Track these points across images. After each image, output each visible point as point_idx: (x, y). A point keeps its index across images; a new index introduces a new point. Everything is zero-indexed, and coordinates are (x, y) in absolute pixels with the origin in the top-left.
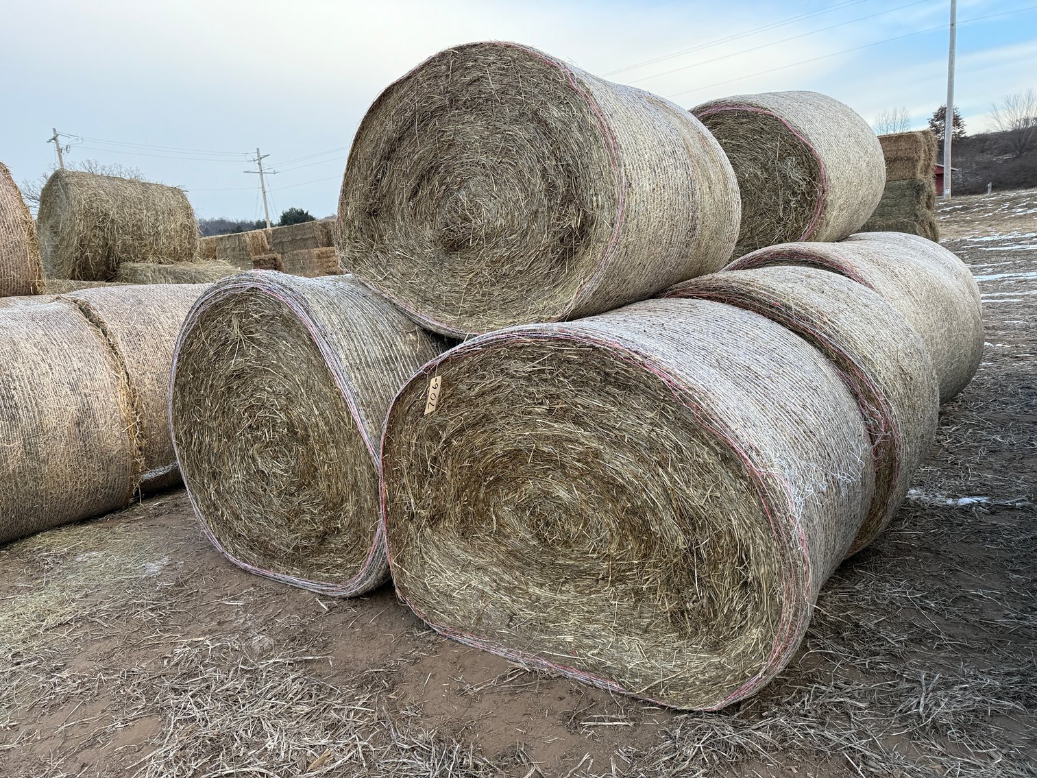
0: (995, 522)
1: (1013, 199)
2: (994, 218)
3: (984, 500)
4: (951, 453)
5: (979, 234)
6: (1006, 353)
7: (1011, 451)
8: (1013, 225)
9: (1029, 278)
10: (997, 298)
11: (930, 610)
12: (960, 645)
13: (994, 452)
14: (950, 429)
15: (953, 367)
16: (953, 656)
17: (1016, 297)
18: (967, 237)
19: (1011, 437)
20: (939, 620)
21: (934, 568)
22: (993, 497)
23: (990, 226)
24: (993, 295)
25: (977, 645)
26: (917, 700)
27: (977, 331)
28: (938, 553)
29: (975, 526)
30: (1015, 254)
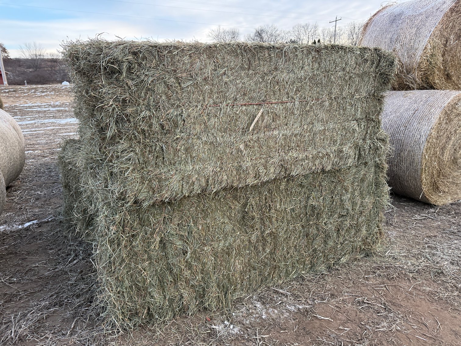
0: (41, 230)
1: (35, 88)
2: (28, 96)
3: (35, 222)
4: (19, 204)
5: (23, 103)
6: (39, 155)
7: (45, 197)
8: (37, 99)
9: (46, 122)
10: (33, 131)
11: (14, 283)
12: (30, 293)
13: (38, 199)
14: (17, 193)
15: (11, 164)
16: (27, 300)
17: (41, 130)
18: (17, 104)
19: (44, 191)
20: (19, 286)
21: (15, 261)
22: (39, 219)
23: (27, 100)
24: (32, 130)
25: (37, 289)
26: (11, 331)
27: (20, 146)
28: (16, 253)
29: (32, 235)
30: (39, 112)
